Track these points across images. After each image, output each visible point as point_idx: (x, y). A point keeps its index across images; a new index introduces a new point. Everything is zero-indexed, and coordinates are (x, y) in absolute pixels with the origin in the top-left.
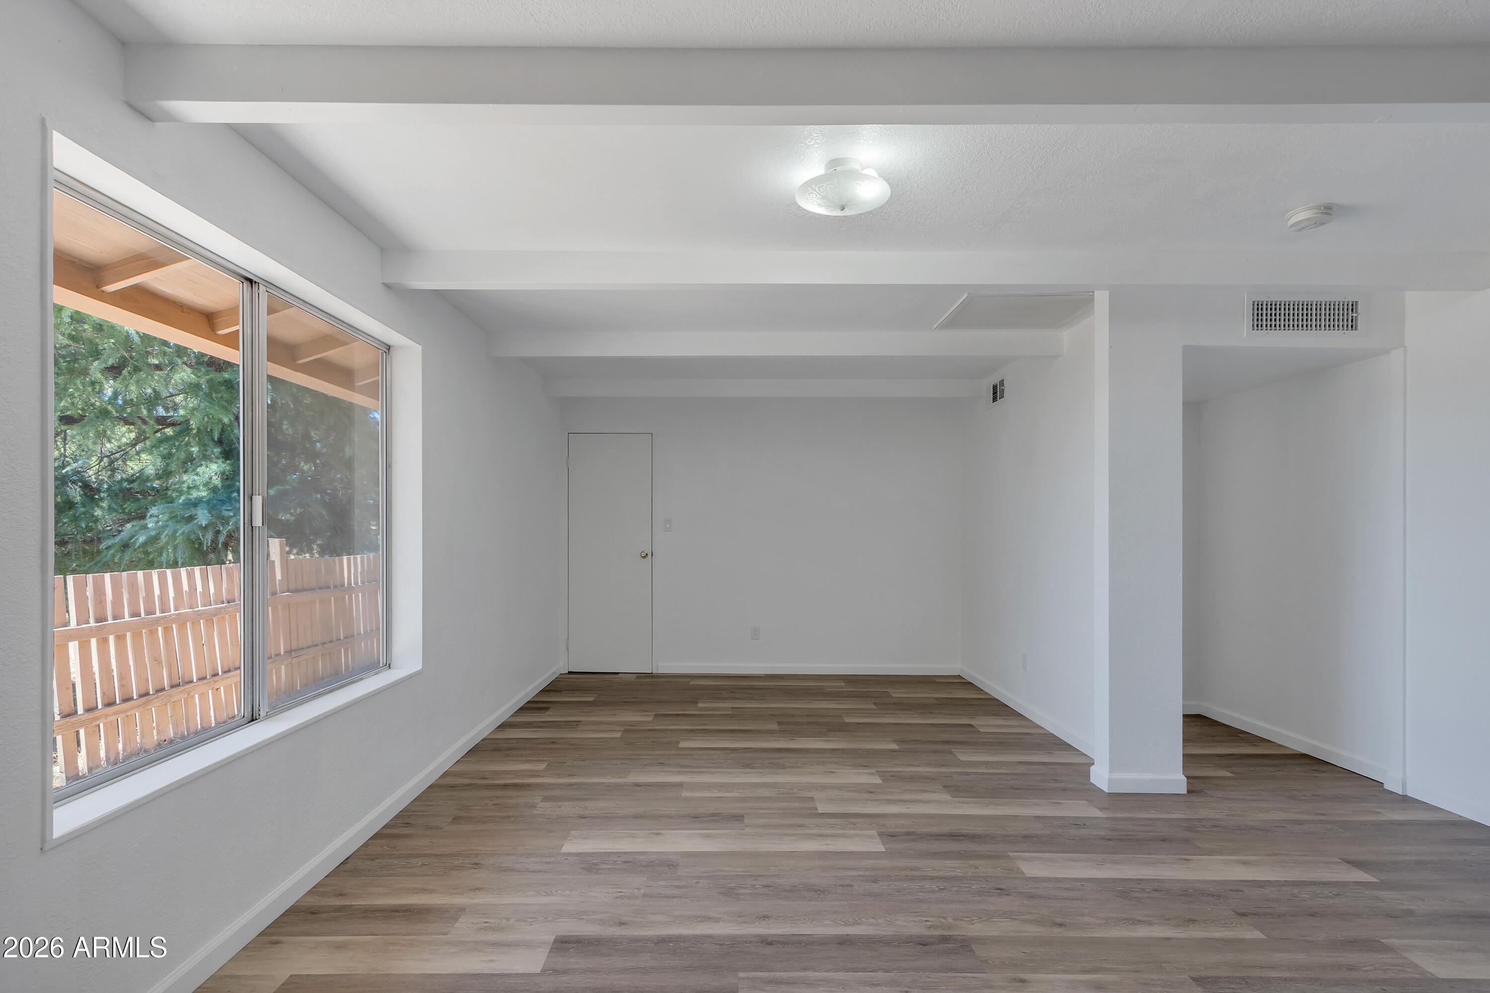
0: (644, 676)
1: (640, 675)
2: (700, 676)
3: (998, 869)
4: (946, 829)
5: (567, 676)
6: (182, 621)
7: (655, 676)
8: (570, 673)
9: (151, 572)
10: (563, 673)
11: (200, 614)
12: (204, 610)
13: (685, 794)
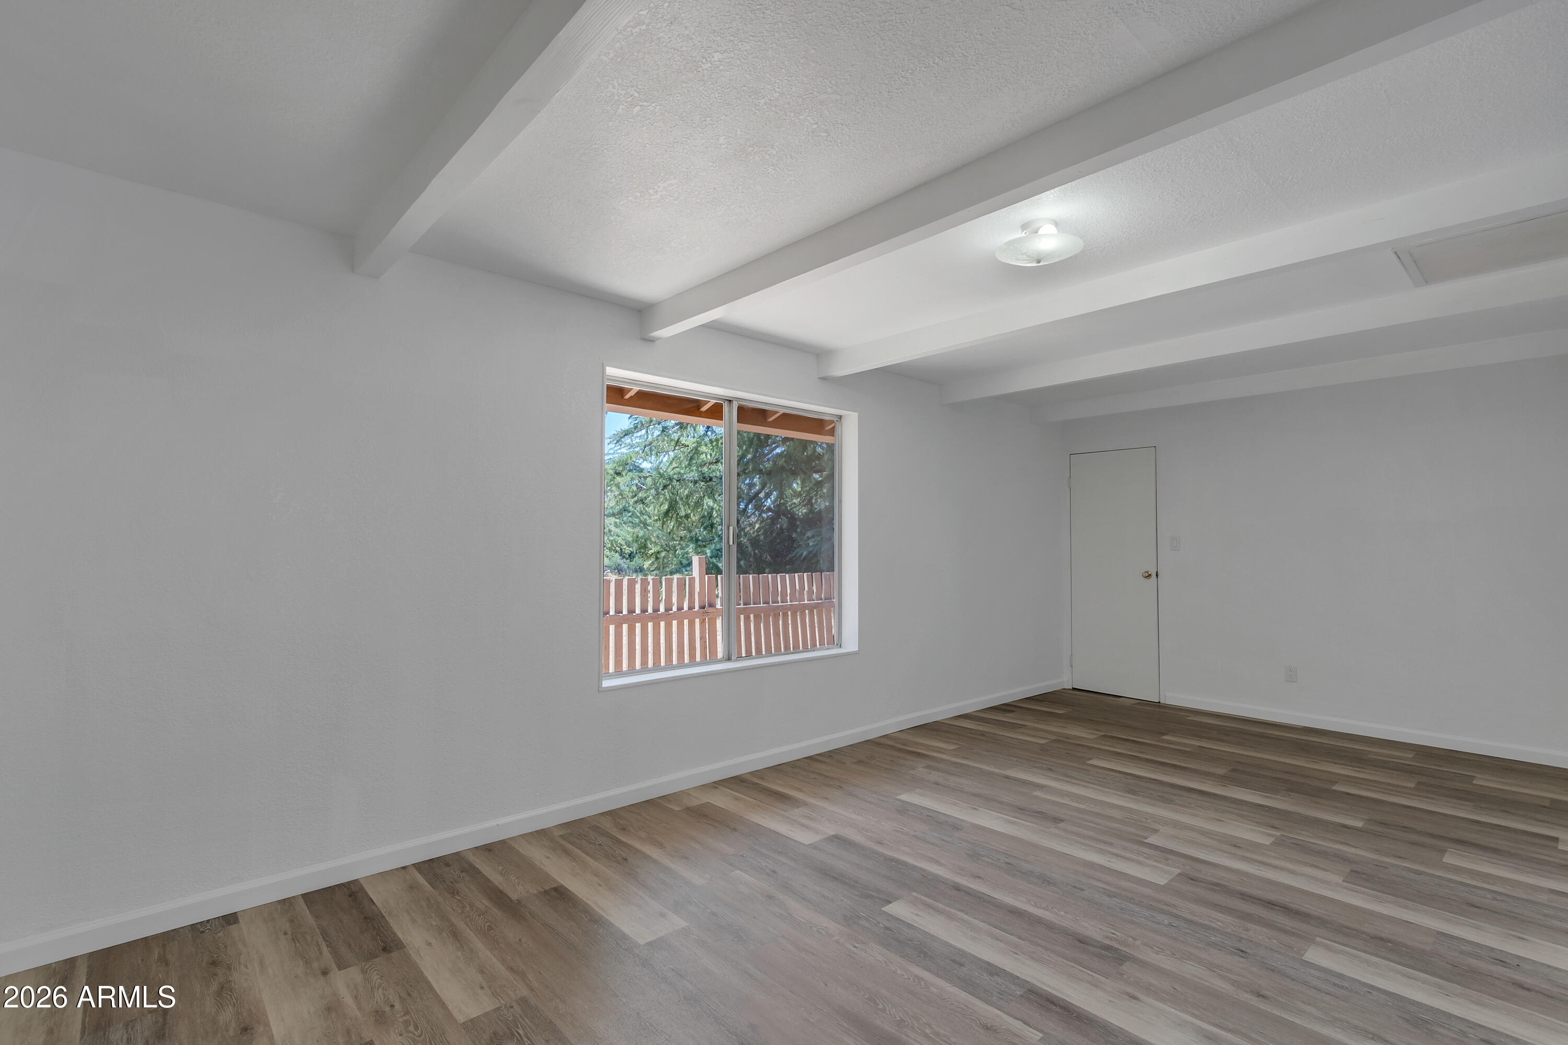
0: (1147, 704)
1: (1141, 702)
2: (1210, 714)
3: (1274, 941)
4: (1272, 897)
5: (1071, 692)
6: (794, 610)
7: (1163, 706)
8: (1074, 689)
9: (785, 575)
10: (1067, 688)
11: (805, 607)
12: (808, 604)
13: (1038, 793)
